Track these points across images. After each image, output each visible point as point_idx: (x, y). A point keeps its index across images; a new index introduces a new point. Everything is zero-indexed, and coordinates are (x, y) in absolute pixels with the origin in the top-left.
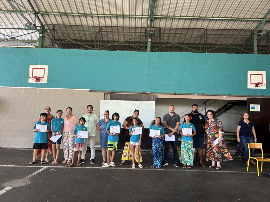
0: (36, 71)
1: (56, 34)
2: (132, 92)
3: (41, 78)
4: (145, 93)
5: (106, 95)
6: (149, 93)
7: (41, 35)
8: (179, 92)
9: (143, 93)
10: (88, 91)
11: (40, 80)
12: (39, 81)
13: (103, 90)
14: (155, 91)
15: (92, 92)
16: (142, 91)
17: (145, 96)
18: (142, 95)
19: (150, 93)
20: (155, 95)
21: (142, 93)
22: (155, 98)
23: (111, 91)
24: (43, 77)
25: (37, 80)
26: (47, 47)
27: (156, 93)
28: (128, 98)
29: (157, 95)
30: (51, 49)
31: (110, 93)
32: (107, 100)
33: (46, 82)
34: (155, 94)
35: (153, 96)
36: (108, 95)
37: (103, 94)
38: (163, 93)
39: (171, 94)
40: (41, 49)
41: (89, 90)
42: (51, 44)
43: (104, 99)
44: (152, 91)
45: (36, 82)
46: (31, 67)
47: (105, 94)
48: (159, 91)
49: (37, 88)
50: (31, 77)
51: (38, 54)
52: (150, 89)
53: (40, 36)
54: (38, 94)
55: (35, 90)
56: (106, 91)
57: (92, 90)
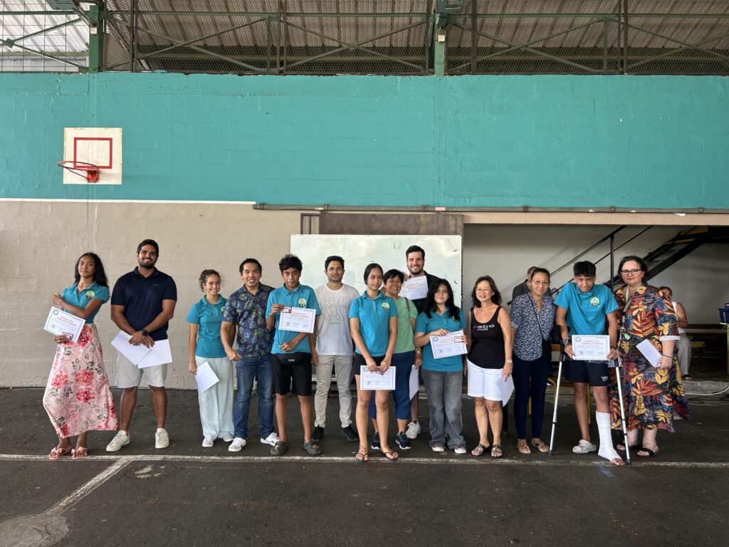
0: (87, 145)
1: (140, 25)
2: (389, 209)
3: (100, 170)
4: (429, 209)
5: (306, 219)
6: (444, 209)
7: (95, 31)
8: (538, 206)
9: (425, 208)
10: (251, 208)
11: (100, 176)
12: (97, 180)
13: (296, 204)
14: (461, 203)
15: (263, 209)
16: (421, 203)
17: (428, 218)
18: (419, 216)
19: (446, 208)
20: (463, 216)
21: (420, 209)
22: (460, 224)
23: (322, 206)
24: (108, 165)
25: (90, 177)
26: (114, 69)
27: (464, 207)
28: (377, 225)
29: (467, 217)
30: (128, 74)
31: (318, 213)
32: (310, 233)
33: (119, 182)
34: (463, 213)
35: (456, 219)
36: (312, 217)
37: (297, 214)
38: (486, 209)
39: (511, 210)
40: (96, 75)
41: (254, 203)
42: (130, 60)
43: (302, 233)
44: (451, 202)
45: (86, 182)
46: (70, 133)
47: (303, 215)
48: (474, 203)
49: (90, 201)
50: (71, 165)
51: (88, 93)
52: (447, 197)
53: (92, 33)
54: (95, 220)
55: (85, 207)
56: (305, 206)
57: (264, 202)
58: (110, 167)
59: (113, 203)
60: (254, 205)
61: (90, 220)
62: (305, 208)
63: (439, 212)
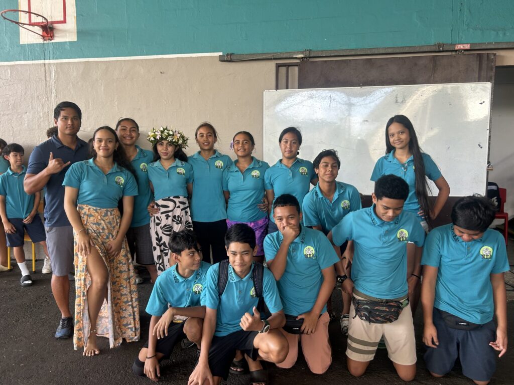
2: (390, 51)
3: (56, 25)
4: (446, 48)
5: (282, 70)
6: (467, 47)
9: (440, 48)
10: (218, 60)
11: (55, 32)
12: (52, 37)
13: (270, 52)
14: (490, 38)
15: (231, 61)
16: (433, 41)
17: (446, 61)
18: (433, 58)
19: (471, 44)
20: (495, 55)
21: (434, 49)
23: (302, 53)
24: (62, 19)
25: (46, 35)
27: (497, 43)
28: (374, 74)
29: (499, 56)
31: (298, 61)
32: (287, 88)
33: (74, 38)
34: (494, 52)
36: (290, 68)
37: (272, 65)
41: (221, 54)
43: (277, 88)
44: (477, 37)
45: (41, 41)
47: (278, 66)
49: (47, 61)
52: (471, 30)
54: (53, 83)
55: (43, 69)
56: (281, 53)
57: (231, 52)
58: (64, 22)
59: (69, 63)
60: (220, 56)
61: (48, 83)
62: (281, 56)
63: (460, 50)
